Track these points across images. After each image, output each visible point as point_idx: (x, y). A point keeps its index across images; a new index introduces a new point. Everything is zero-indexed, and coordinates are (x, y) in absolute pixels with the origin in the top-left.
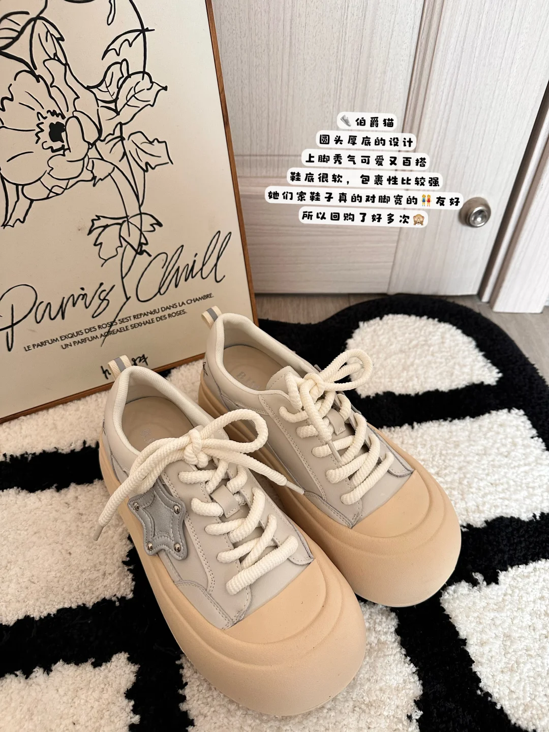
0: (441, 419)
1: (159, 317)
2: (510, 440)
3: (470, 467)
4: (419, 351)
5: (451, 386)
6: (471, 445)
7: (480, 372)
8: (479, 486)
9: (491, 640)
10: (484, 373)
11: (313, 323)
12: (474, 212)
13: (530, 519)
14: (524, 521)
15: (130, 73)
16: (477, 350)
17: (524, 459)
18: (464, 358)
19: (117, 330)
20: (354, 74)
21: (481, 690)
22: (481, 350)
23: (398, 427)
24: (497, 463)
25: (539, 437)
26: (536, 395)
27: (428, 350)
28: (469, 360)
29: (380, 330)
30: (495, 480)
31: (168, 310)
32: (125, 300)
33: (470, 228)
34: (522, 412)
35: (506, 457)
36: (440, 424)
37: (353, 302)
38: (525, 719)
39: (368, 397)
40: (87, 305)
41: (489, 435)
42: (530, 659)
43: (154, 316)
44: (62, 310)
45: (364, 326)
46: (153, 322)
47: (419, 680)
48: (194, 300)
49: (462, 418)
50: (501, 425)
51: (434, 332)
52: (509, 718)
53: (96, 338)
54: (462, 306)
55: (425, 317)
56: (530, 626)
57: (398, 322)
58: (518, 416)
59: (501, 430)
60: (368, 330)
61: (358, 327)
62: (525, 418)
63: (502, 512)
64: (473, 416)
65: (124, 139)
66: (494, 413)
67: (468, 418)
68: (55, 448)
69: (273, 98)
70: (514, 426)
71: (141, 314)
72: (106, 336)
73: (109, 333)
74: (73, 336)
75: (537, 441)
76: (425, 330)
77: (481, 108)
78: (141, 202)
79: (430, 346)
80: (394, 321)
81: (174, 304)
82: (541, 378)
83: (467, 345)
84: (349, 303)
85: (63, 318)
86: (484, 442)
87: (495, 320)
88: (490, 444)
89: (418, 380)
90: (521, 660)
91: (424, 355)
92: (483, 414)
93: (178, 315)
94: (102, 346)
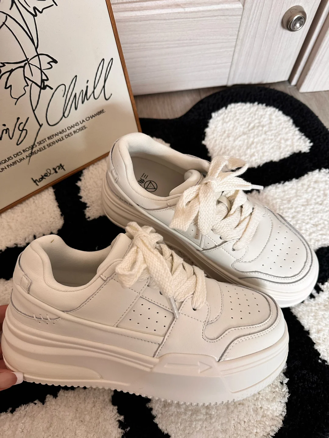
0: (277, 183)
1: (67, 135)
2: (322, 192)
3: (300, 216)
4: (256, 131)
5: (280, 156)
6: (298, 199)
7: (298, 143)
8: (306, 228)
9: (323, 328)
10: (301, 144)
12: (294, 19)
16: (294, 126)
18: (287, 133)
19: (38, 150)
21: (321, 359)
22: (297, 126)
24: (316, 210)
27: (262, 130)
28: (290, 134)
29: (227, 117)
30: (316, 222)
31: (73, 128)
32: (39, 127)
34: (328, 171)
35: (321, 204)
36: (276, 187)
37: (203, 96)
40: (11, 137)
41: (309, 190)
43: (63, 135)
45: (215, 116)
46: (63, 140)
48: (91, 117)
49: (290, 180)
50: (316, 182)
51: (265, 115)
53: (23, 160)
55: (256, 103)
57: (239, 110)
58: (325, 174)
59: (316, 186)
60: (219, 118)
61: (210, 117)
63: (322, 244)
64: (297, 178)
66: (310, 173)
67: (294, 179)
68: (15, 244)
70: (323, 181)
71: (53, 136)
72: (30, 156)
73: (32, 154)
74: (5, 161)
76: (258, 114)
78: (36, 45)
79: (263, 126)
80: (236, 109)
81: (76, 123)
83: (287, 123)
86: (306, 196)
88: (310, 197)
89: (258, 155)
91: (260, 134)
92: (303, 175)
93: (81, 131)
94: (29, 164)
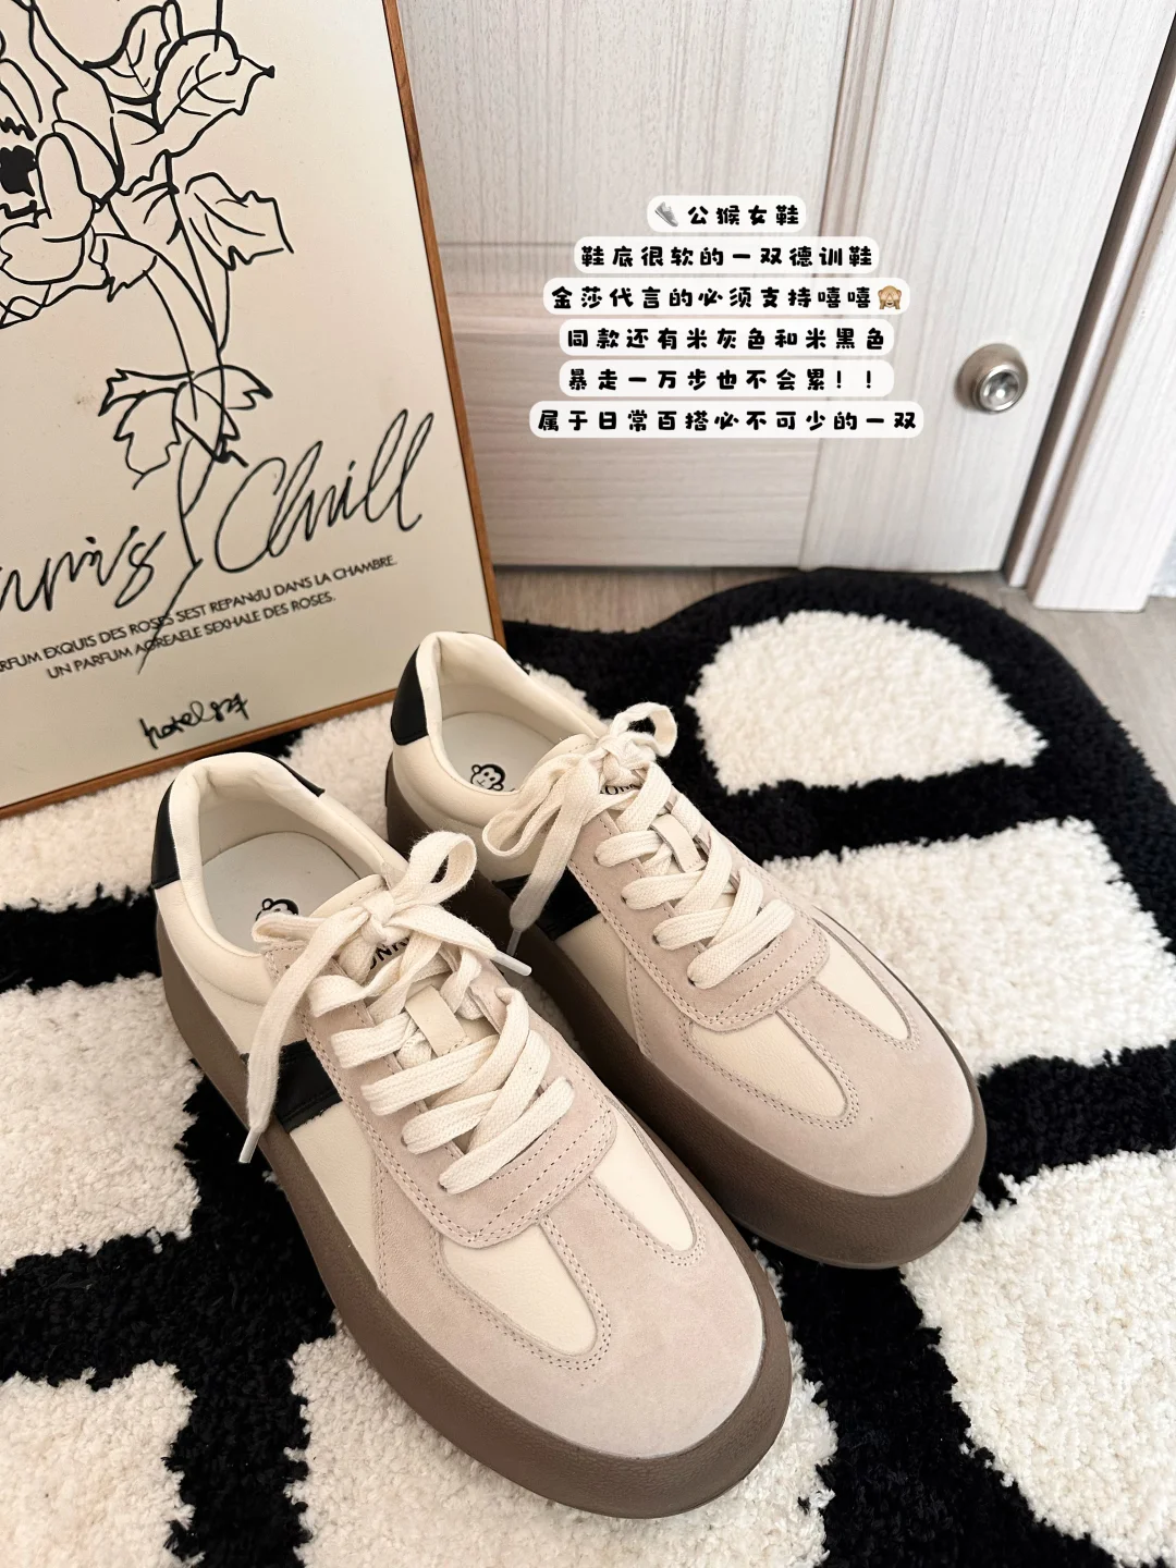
0: (904, 840)
1: (269, 609)
2: (1059, 887)
3: (966, 947)
4: (863, 692)
5: (930, 768)
6: (970, 898)
7: (998, 738)
8: (985, 989)
9: (997, 1331)
10: (1006, 740)
11: (629, 630)
12: (990, 376)
13: (1099, 1063)
14: (1083, 1068)
15: (185, 34)
16: (993, 690)
17: (1088, 930)
18: (964, 707)
19: (174, 636)
20: (712, 50)
21: (971, 1445)
22: (1002, 690)
23: (808, 859)
24: (1027, 938)
25: (1124, 880)
26: (1120, 789)
27: (883, 690)
28: (974, 711)
29: (778, 645)
30: (1022, 976)
31: (290, 591)
32: (189, 566)
33: (981, 416)
34: (1088, 826)
35: (1049, 924)
36: (901, 852)
37: (722, 585)
38: (1068, 1510)
39: (743, 793)
40: (103, 578)
41: (1012, 875)
42: (1085, 1374)
43: (259, 606)
44: (45, 588)
45: (741, 635)
46: (256, 620)
47: (830, 1420)
48: (350, 570)
49: (951, 837)
50: (1040, 855)
51: (899, 650)
52: (1032, 1507)
53: (125, 655)
54: (963, 594)
55: (880, 619)
56: (1087, 1302)
57: (819, 629)
58: (1079, 836)
59: (1040, 865)
60: (752, 644)
61: (728, 638)
62: (1095, 840)
63: (1034, 1047)
64: (977, 835)
65: (178, 191)
66: (1024, 827)
67: (965, 837)
68: (33, 899)
69: (529, 110)
70: (1069, 856)
71: (227, 601)
72: (149, 649)
73: (155, 642)
74: (72, 648)
75: (1121, 889)
76: (879, 647)
77: (1003, 131)
78: (220, 340)
79: (887, 681)
80: (811, 626)
81: (304, 578)
82: (1134, 751)
83: (971, 678)
84: (713, 584)
85: (49, 606)
86: (1000, 891)
87: (1038, 625)
88: (1014, 896)
89: (858, 755)
90: (1064, 1378)
91: (873, 701)
92: (1000, 829)
93: (314, 605)
94: (139, 673)
